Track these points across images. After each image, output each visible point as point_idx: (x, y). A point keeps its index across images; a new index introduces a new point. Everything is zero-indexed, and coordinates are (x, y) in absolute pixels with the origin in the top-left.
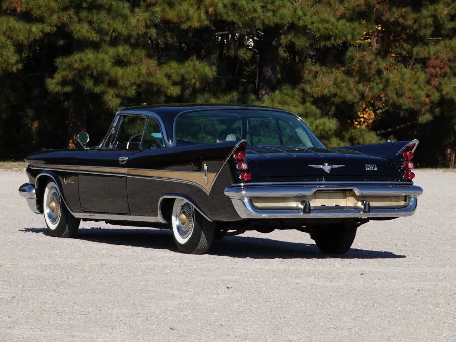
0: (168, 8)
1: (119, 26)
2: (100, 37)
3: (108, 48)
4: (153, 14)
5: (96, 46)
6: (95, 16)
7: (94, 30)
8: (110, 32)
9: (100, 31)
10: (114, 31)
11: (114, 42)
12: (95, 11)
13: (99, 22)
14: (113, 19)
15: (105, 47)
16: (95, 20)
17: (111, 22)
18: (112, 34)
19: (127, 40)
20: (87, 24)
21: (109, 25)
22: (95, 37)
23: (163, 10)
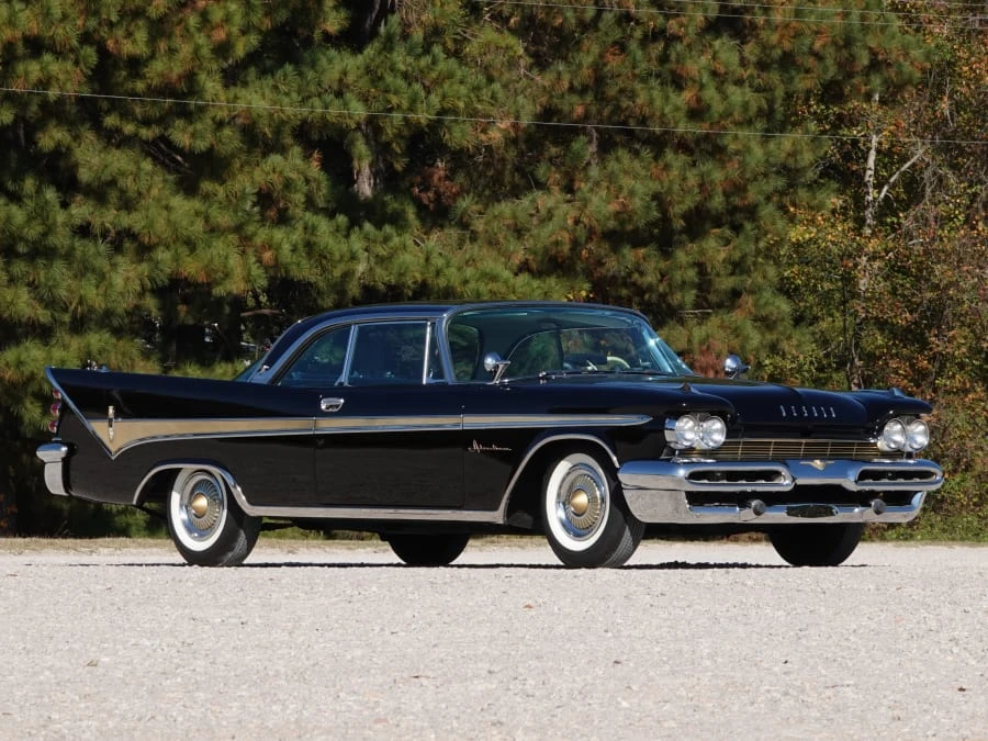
0: (188, 253)
1: (92, 294)
2: (52, 315)
3: (67, 338)
4: (156, 267)
5: (44, 333)
6: (42, 273)
7: (41, 300)
8: (71, 304)
9: (51, 303)
10: (81, 302)
11: (79, 326)
12: (41, 262)
13: (50, 284)
14: (76, 276)
15: (62, 335)
16: (43, 279)
17: (74, 284)
18: (76, 308)
19: (106, 320)
20: (26, 289)
21: (69, 290)
22: (44, 316)
23: (176, 259)
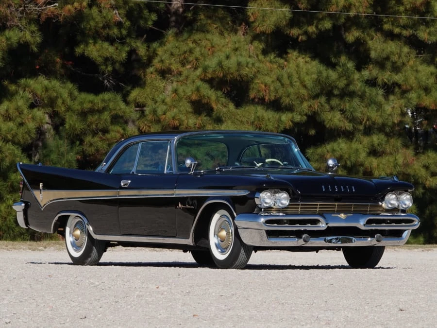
0: (424, 94)
1: (374, 115)
2: (353, 127)
3: (362, 138)
4: (409, 102)
5: (349, 135)
6: (348, 105)
7: (347, 118)
8: (363, 120)
9: (353, 120)
10: (368, 120)
11: (368, 131)
12: (347, 99)
13: (351, 110)
14: (366, 106)
15: (359, 136)
16: (347, 108)
17: (365, 110)
18: (366, 122)
19: (382, 129)
20: (339, 113)
21: (362, 113)
22: (348, 126)
23: (419, 97)
